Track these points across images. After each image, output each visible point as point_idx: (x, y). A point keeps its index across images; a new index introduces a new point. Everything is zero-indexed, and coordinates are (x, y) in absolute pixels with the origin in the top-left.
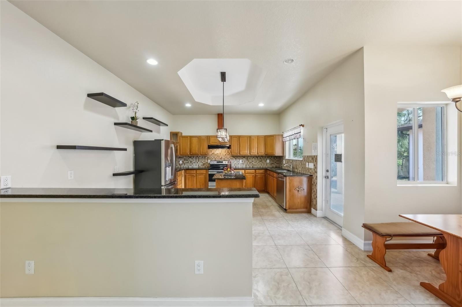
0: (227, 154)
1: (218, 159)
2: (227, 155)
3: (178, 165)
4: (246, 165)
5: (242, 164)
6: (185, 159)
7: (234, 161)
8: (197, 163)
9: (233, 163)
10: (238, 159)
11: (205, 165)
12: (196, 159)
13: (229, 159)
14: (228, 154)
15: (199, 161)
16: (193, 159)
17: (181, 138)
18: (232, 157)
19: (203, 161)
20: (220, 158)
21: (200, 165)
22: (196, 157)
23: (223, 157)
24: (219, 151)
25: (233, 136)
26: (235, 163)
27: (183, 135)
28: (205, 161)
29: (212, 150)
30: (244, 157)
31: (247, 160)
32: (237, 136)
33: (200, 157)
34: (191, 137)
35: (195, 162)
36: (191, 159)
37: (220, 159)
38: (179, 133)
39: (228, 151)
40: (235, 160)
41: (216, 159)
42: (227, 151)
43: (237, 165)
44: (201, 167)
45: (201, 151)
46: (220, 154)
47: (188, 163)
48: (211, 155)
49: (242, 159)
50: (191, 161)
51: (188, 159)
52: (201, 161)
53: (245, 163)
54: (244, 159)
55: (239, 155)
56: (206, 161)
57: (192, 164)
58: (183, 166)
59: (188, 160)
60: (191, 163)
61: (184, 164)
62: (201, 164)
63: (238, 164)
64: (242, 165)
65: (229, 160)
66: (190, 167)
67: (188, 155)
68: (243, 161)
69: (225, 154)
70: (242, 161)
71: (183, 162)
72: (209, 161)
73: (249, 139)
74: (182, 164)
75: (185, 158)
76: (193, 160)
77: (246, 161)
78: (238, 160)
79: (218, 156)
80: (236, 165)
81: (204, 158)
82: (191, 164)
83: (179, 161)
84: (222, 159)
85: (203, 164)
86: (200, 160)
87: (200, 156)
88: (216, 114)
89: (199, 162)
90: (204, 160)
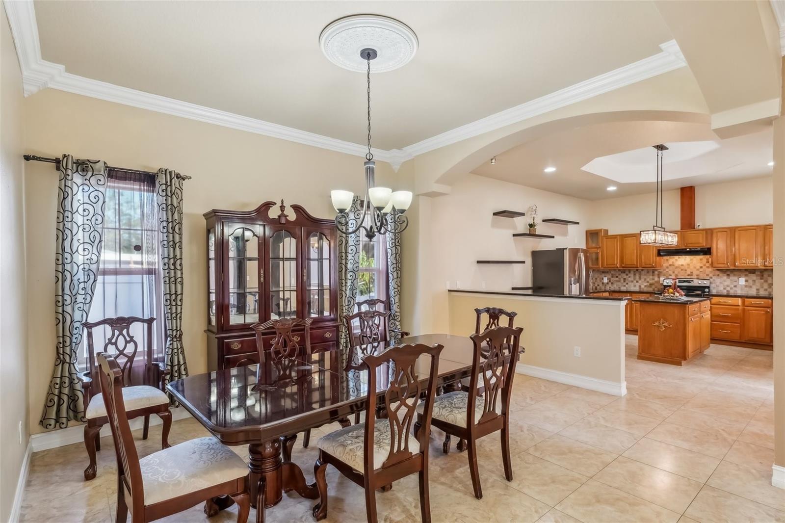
0: (705, 265)
1: (682, 275)
2: (704, 267)
3: (601, 285)
4: (758, 290)
5: (746, 286)
6: (612, 275)
7: (725, 281)
8: (637, 282)
9: (721, 283)
10: (734, 275)
11: (653, 287)
12: (635, 275)
13: (711, 275)
14: (708, 265)
15: (640, 279)
16: (629, 275)
17: (605, 240)
18: (718, 272)
19: (650, 279)
20: (689, 272)
21: (643, 286)
22: (634, 272)
23: (695, 273)
24: (685, 260)
25: (717, 230)
26: (726, 284)
27: (609, 234)
28: (654, 279)
29: (668, 257)
30: (751, 271)
31: (761, 279)
32: (725, 230)
33: (643, 272)
34: (624, 237)
35: (633, 280)
36: (624, 276)
37: (689, 275)
38: (601, 231)
39: (707, 259)
40: (725, 278)
41: (678, 274)
42: (705, 261)
43: (731, 288)
44: (646, 290)
45: (643, 261)
46: (688, 265)
47: (619, 281)
48: (667, 267)
49: (746, 275)
50: (625, 279)
51: (619, 274)
52: (645, 279)
53: (753, 284)
54: (753, 277)
55: (732, 268)
56: (656, 279)
57: (627, 284)
58: (610, 288)
59: (620, 277)
60: (624, 281)
61: (612, 283)
62: (645, 284)
63: (735, 286)
64: (747, 289)
65: (711, 278)
66: (623, 289)
67: (618, 268)
68: (750, 282)
69: (698, 265)
70: (746, 281)
71: (609, 280)
72: (662, 279)
73: (761, 233)
74: (608, 283)
75: (612, 272)
76: (629, 277)
77: (759, 282)
78: (735, 278)
79: (682, 270)
80: (728, 289)
81: (651, 273)
82: (625, 284)
83: (603, 279)
84: (692, 275)
85: (648, 284)
86: (642, 277)
87: (642, 270)
88: (678, 189)
89: (640, 281)
90: (651, 277)
